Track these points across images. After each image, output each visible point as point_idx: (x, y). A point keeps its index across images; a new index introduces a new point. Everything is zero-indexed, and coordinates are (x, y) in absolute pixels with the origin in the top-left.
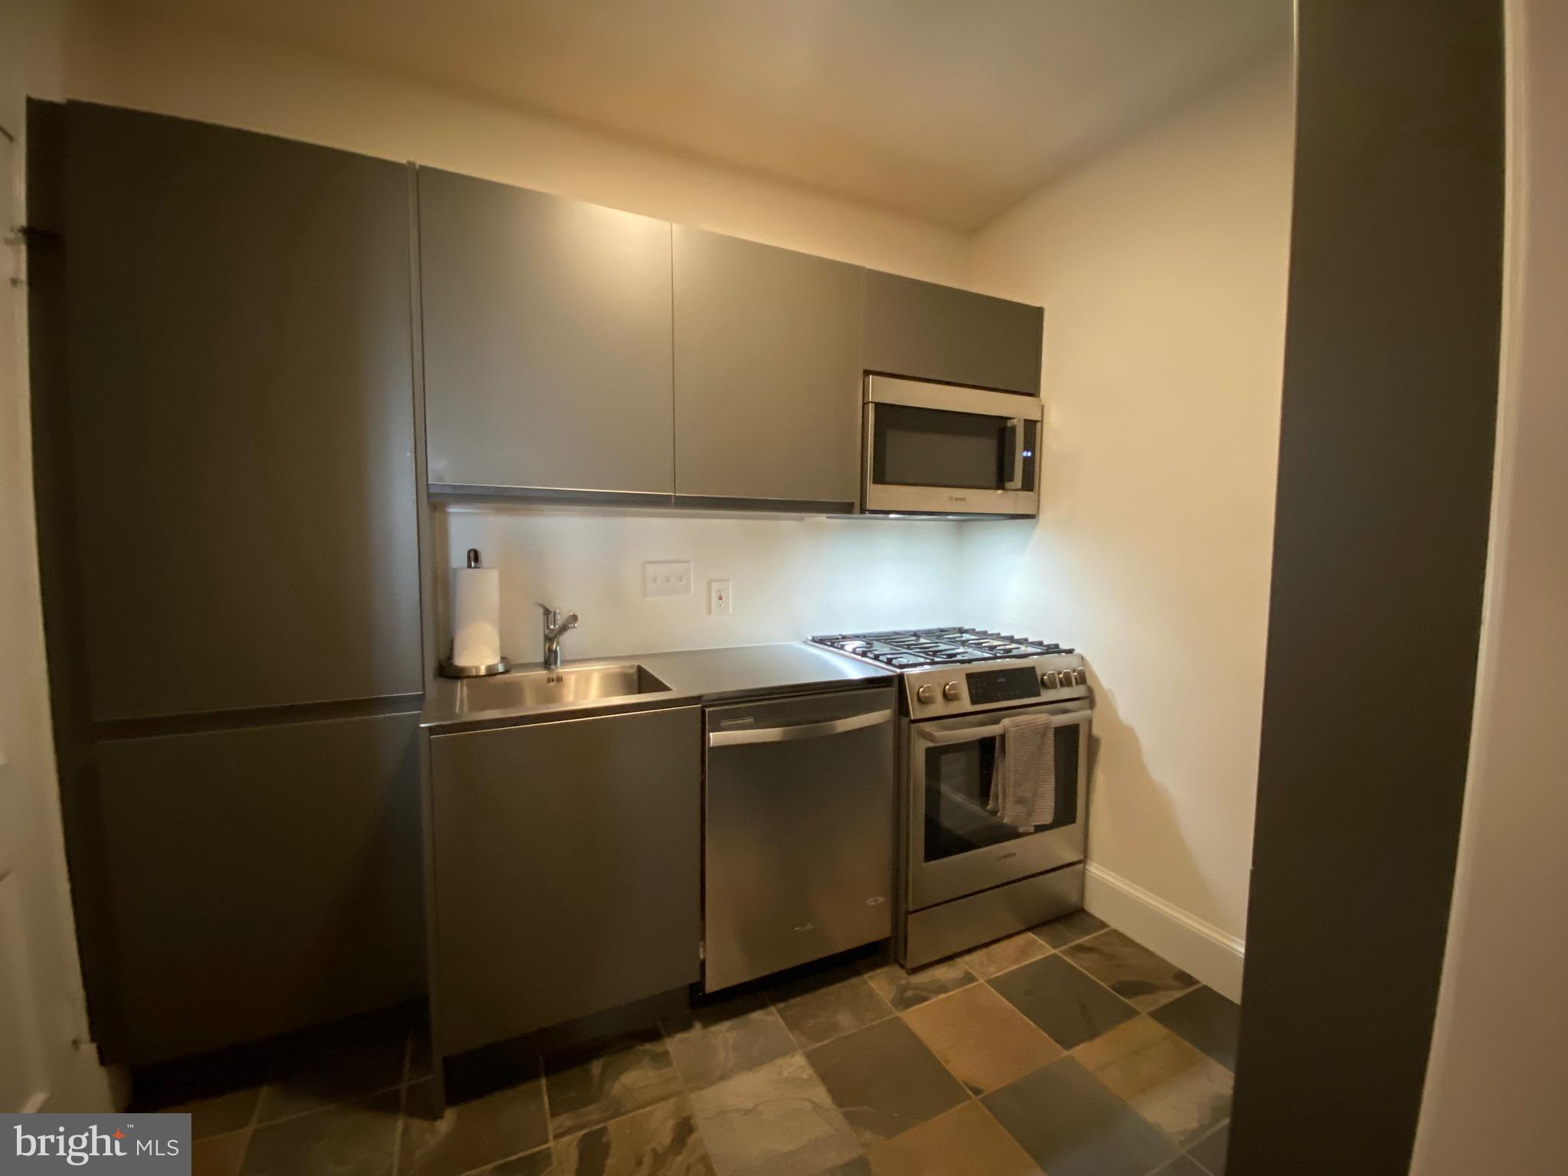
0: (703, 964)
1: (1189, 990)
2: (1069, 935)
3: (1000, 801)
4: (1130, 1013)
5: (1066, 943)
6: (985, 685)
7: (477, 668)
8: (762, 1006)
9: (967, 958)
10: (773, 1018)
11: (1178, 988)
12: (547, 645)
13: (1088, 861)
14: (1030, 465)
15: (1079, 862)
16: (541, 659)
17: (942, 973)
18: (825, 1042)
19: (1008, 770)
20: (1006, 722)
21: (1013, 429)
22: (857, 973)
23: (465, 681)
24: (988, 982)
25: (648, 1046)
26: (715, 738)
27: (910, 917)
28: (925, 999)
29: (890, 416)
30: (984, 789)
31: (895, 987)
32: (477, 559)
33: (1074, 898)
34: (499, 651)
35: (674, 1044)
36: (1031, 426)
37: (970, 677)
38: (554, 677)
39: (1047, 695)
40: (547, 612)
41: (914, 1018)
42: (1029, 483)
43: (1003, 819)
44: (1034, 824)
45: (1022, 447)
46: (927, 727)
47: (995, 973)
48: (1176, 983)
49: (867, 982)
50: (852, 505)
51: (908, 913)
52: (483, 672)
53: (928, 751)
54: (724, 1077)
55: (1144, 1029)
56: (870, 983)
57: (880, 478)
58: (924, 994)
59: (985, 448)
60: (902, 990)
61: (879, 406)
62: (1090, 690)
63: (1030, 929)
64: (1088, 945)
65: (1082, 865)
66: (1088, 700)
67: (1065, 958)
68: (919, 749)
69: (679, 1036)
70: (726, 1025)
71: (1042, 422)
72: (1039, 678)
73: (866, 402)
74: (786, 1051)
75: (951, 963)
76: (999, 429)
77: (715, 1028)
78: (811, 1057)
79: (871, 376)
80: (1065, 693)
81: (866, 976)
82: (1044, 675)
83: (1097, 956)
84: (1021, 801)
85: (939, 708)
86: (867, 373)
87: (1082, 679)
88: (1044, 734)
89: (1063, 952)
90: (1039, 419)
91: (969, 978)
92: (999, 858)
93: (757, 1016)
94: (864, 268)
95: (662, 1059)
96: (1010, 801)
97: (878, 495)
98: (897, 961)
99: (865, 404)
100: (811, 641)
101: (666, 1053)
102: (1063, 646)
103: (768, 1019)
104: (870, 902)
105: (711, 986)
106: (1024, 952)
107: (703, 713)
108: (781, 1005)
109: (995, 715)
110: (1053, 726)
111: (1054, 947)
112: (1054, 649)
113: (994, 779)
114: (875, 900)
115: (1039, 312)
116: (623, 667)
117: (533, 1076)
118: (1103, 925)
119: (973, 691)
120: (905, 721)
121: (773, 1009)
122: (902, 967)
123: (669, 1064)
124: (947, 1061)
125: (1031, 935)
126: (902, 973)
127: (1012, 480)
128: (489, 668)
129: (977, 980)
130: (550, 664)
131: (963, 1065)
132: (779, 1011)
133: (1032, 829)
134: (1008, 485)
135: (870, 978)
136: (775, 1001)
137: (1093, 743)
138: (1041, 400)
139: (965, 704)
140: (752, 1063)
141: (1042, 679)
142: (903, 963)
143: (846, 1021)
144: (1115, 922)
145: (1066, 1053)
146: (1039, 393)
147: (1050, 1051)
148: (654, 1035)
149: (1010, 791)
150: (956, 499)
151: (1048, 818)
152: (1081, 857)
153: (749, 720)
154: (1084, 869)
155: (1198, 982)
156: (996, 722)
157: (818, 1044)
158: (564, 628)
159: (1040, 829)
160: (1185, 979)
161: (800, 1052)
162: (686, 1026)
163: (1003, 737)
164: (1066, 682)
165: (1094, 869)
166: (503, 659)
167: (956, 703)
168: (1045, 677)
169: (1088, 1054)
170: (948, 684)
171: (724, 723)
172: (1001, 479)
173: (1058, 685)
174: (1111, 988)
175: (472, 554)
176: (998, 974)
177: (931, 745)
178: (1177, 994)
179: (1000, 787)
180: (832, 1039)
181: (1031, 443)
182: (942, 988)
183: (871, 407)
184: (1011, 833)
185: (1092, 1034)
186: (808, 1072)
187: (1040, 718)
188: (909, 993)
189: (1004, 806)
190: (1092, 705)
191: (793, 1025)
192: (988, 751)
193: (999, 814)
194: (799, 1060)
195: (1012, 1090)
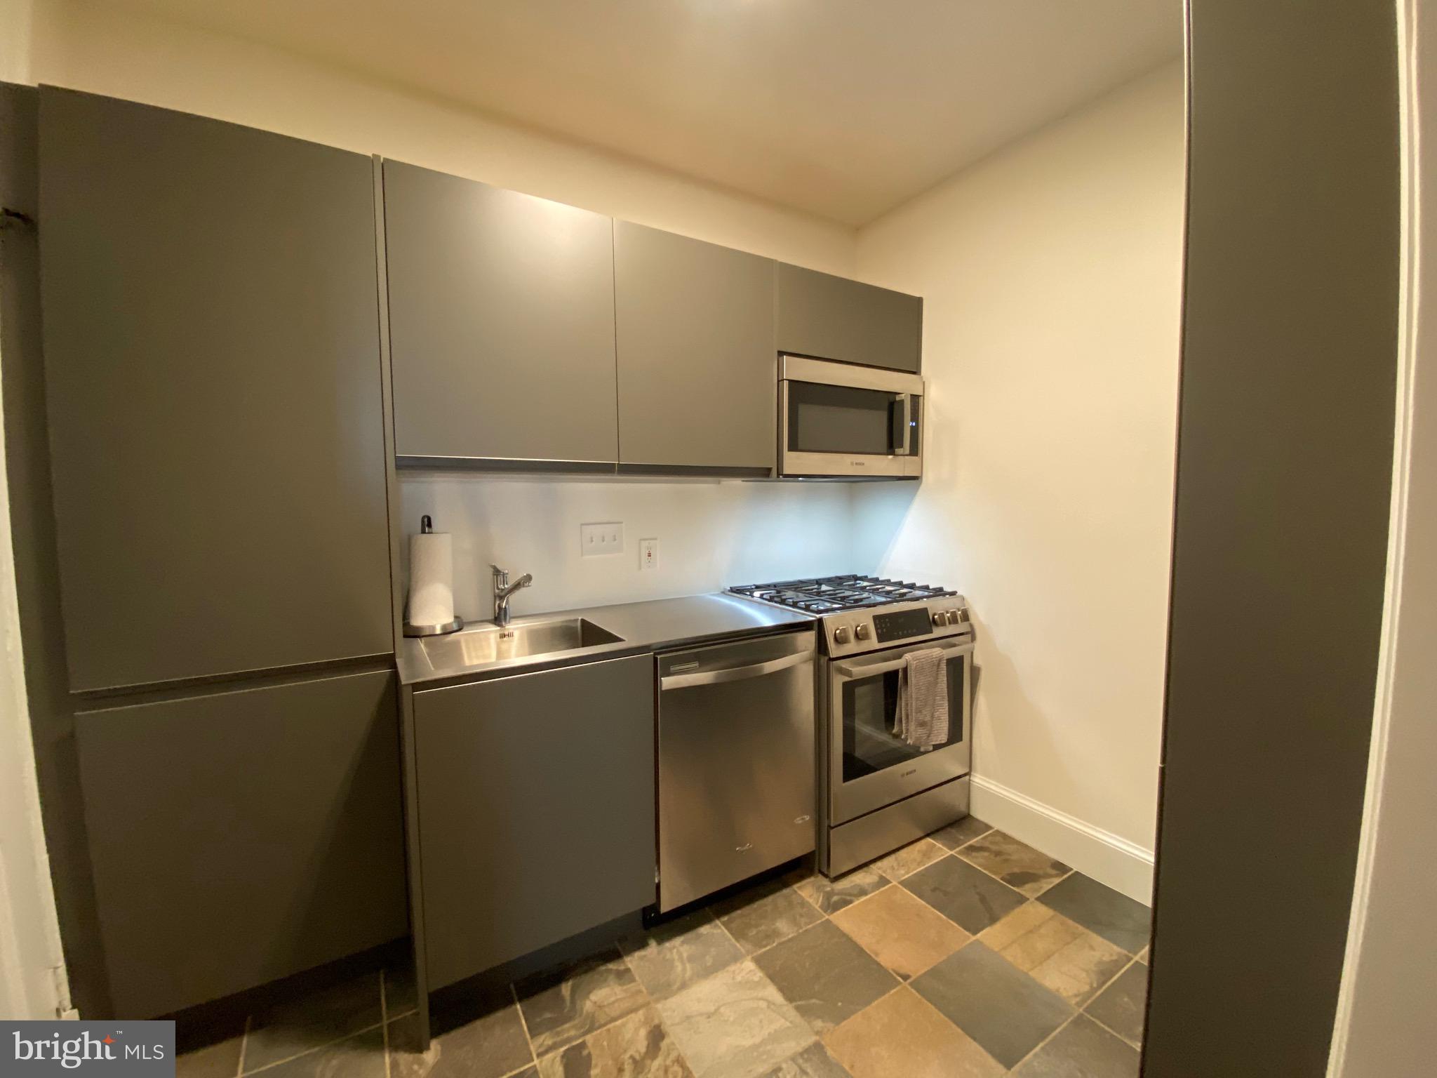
0: (658, 886)
1: (1066, 876)
2: (962, 837)
3: (904, 725)
4: (1022, 900)
5: (959, 846)
6: (888, 625)
7: (433, 628)
8: (707, 920)
9: (879, 864)
10: (719, 931)
11: (1057, 876)
12: (498, 602)
13: (972, 773)
14: (915, 432)
15: (965, 775)
16: (491, 617)
17: (860, 879)
18: (768, 948)
19: (910, 699)
20: (908, 656)
21: (902, 402)
22: (787, 885)
23: (423, 639)
24: (902, 883)
25: (611, 966)
26: (668, 682)
27: (832, 832)
28: (851, 902)
29: (802, 392)
30: (889, 716)
31: (822, 894)
32: (430, 525)
33: (963, 808)
34: (452, 611)
35: (632, 961)
36: (915, 399)
37: (876, 618)
38: (506, 633)
39: (938, 632)
40: (497, 572)
41: (841, 919)
42: (915, 450)
43: (906, 739)
44: (933, 743)
45: (909, 418)
46: (844, 664)
47: (904, 875)
48: (1054, 872)
49: (796, 892)
50: (769, 470)
51: (830, 827)
52: (438, 631)
53: (845, 685)
54: (684, 986)
55: (1035, 911)
56: (800, 892)
57: (793, 447)
58: (848, 898)
59: (879, 419)
60: (828, 896)
61: (791, 381)
62: (971, 626)
63: (928, 835)
64: (978, 845)
65: (967, 777)
66: (970, 635)
67: (962, 858)
68: (838, 683)
69: (637, 954)
70: (677, 941)
71: (923, 396)
72: (931, 618)
73: (780, 379)
74: (736, 958)
75: (865, 869)
76: (890, 405)
77: (667, 945)
78: (758, 961)
79: (785, 357)
80: (950, 630)
81: (795, 887)
82: (935, 614)
83: (986, 854)
84: (922, 724)
85: (852, 647)
86: (781, 354)
87: (966, 617)
88: (939, 665)
89: (956, 853)
90: (922, 394)
91: (883, 881)
92: (903, 775)
93: (705, 930)
94: (776, 261)
95: (624, 976)
96: (912, 727)
97: (795, 462)
98: (821, 872)
99: (780, 381)
100: (729, 591)
101: (628, 970)
102: (947, 589)
103: (715, 931)
104: (798, 821)
105: (665, 908)
106: (926, 854)
107: (655, 660)
108: (725, 918)
109: (898, 651)
110: (945, 658)
111: (951, 849)
112: (939, 592)
113: (897, 710)
114: (803, 819)
115: (919, 301)
116: (566, 621)
117: (509, 1002)
118: (988, 827)
119: (880, 631)
120: (824, 660)
121: (718, 922)
122: (826, 876)
123: (633, 980)
124: (877, 955)
125: (929, 840)
126: (825, 882)
127: (901, 446)
128: (444, 627)
129: (890, 882)
130: (501, 621)
131: (891, 956)
132: (724, 924)
133: (931, 748)
134: (898, 451)
135: (799, 888)
136: (719, 914)
137: (975, 671)
138: (922, 377)
139: (873, 643)
140: (708, 972)
141: (933, 618)
142: (826, 873)
143: (785, 928)
144: (997, 825)
145: (974, 938)
146: (920, 372)
147: (959, 938)
148: (615, 955)
149: (913, 716)
150: (856, 464)
151: (943, 738)
152: (966, 770)
153: (696, 664)
154: (970, 780)
155: (1071, 869)
156: (900, 657)
157: (764, 950)
158: (517, 586)
159: (937, 747)
160: (1060, 867)
161: (749, 958)
162: (642, 945)
163: (905, 670)
164: (954, 620)
165: (978, 779)
166: (456, 617)
167: (866, 641)
168: (936, 617)
169: (991, 936)
170: (858, 626)
171: (673, 669)
172: (891, 446)
173: (947, 623)
174: (1002, 879)
175: (426, 520)
176: (907, 876)
177: (847, 679)
178: (1057, 881)
179: (903, 712)
180: (774, 945)
181: (916, 415)
182: (863, 892)
183: (786, 383)
184: (914, 753)
185: (993, 920)
186: (759, 975)
187: (936, 652)
188: (835, 898)
189: (907, 730)
190: (973, 639)
191: (739, 935)
192: (892, 683)
193: (903, 737)
194: (749, 965)
195: (934, 973)
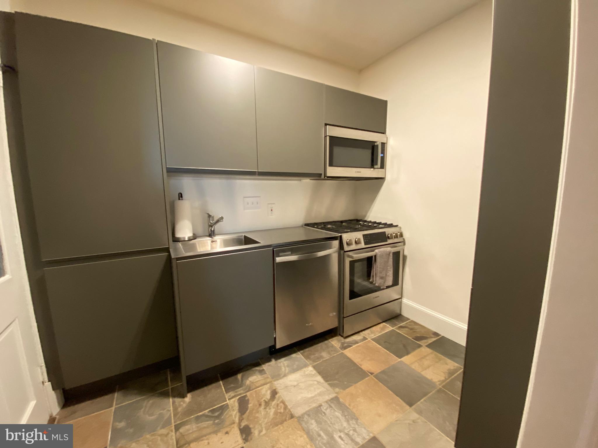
0: (275, 338)
1: (438, 338)
2: (397, 323)
3: (374, 278)
4: (420, 346)
5: (396, 326)
6: (369, 238)
7: (184, 238)
8: (295, 352)
9: (364, 332)
10: (299, 356)
11: (435, 337)
12: (210, 228)
13: (402, 298)
14: (383, 159)
15: (399, 299)
16: (208, 234)
17: (355, 338)
18: (318, 362)
19: (377, 267)
20: (377, 251)
21: (377, 146)
22: (326, 339)
23: (181, 242)
24: (372, 339)
25: (257, 368)
26: (278, 260)
27: (345, 319)
28: (351, 346)
29: (335, 141)
30: (369, 275)
31: (340, 343)
32: (182, 197)
33: (398, 312)
34: (192, 231)
35: (265, 367)
36: (383, 144)
37: (364, 235)
38: (214, 240)
39: (390, 241)
40: (209, 216)
41: (348, 352)
42: (382, 166)
43: (375, 284)
44: (387, 285)
45: (380, 153)
46: (350, 253)
47: (373, 337)
48: (433, 336)
49: (330, 342)
50: (321, 174)
51: (344, 318)
52: (187, 239)
53: (351, 262)
54: (285, 376)
55: (425, 350)
56: (331, 342)
57: (331, 165)
58: (351, 345)
59: (368, 153)
60: (343, 344)
61: (330, 136)
62: (404, 239)
63: (383, 322)
64: (403, 326)
65: (401, 299)
66: (403, 243)
67: (396, 330)
68: (347, 261)
69: (267, 364)
70: (283, 360)
71: (387, 143)
72: (387, 236)
73: (326, 136)
74: (306, 366)
75: (358, 334)
76: (372, 147)
77: (279, 361)
78: (314, 367)
79: (328, 126)
80: (396, 240)
81: (330, 340)
82: (388, 234)
83: (407, 329)
84: (382, 278)
85: (354, 247)
86: (326, 125)
87: (401, 235)
88: (389, 254)
89: (395, 329)
90: (386, 142)
91: (365, 339)
92: (374, 298)
93: (294, 355)
94: (324, 84)
95: (262, 372)
96: (378, 278)
97: (332, 171)
98: (340, 335)
99: (325, 136)
100: (304, 225)
101: (263, 370)
102: (394, 224)
103: (298, 356)
104: (331, 315)
105: (278, 346)
106: (383, 329)
107: (273, 251)
108: (302, 351)
109: (373, 249)
110: (392, 252)
111: (393, 327)
112: (391, 226)
113: (372, 272)
114: (333, 314)
115: (386, 102)
116: (238, 236)
117: (217, 380)
118: (408, 319)
119: (365, 241)
120: (342, 252)
121: (299, 353)
122: (342, 336)
123: (266, 373)
124: (361, 365)
125: (384, 323)
126: (342, 338)
127: (377, 164)
128: (189, 238)
129: (368, 339)
130: (211, 236)
131: (366, 366)
132: (301, 353)
133: (385, 287)
134: (376, 167)
135: (331, 341)
136: (299, 350)
137: (405, 257)
138: (386, 135)
139: (363, 245)
140: (294, 371)
141: (388, 236)
142: (342, 335)
143: (325, 355)
144: (412, 318)
145: (400, 360)
146: (386, 133)
147: (394, 360)
148: (258, 364)
149: (378, 275)
150: (358, 172)
151: (390, 283)
152: (400, 297)
153: (290, 253)
154: (401, 301)
155: (441, 335)
156: (373, 251)
157: (317, 363)
158: (218, 221)
159: (388, 287)
160: (436, 334)
161: (311, 366)
162: (269, 360)
163: (375, 256)
164: (396, 237)
165: (405, 300)
166: (194, 234)
167: (360, 245)
168: (389, 235)
169: (406, 359)
170: (356, 239)
171: (281, 254)
172: (373, 164)
173: (394, 238)
174: (412, 338)
175: (180, 194)
176: (375, 337)
177: (351, 259)
178: (434, 339)
179: (374, 273)
180: (321, 361)
181: (383, 152)
182: (356, 342)
183: (328, 138)
184: (378, 289)
185: (408, 353)
186: (314, 372)
187: (388, 249)
188: (346, 345)
189: (376, 280)
190: (404, 244)
191: (307, 357)
192: (370, 261)
193: (374, 283)
194: (310, 368)
195: (383, 372)
